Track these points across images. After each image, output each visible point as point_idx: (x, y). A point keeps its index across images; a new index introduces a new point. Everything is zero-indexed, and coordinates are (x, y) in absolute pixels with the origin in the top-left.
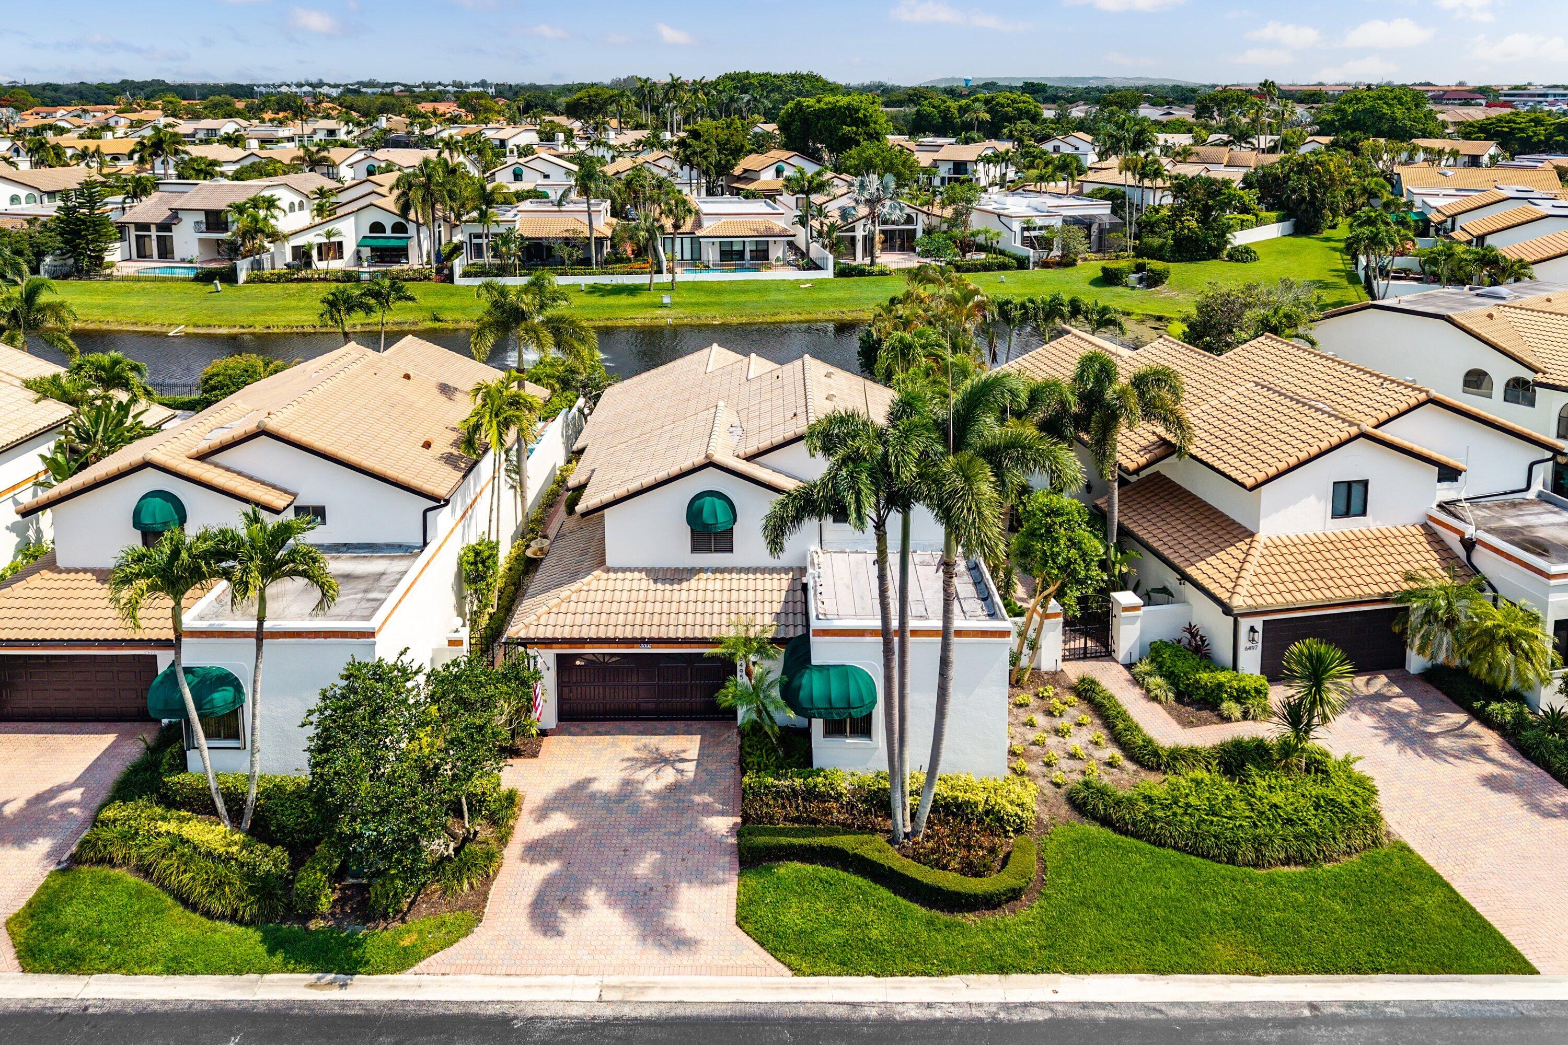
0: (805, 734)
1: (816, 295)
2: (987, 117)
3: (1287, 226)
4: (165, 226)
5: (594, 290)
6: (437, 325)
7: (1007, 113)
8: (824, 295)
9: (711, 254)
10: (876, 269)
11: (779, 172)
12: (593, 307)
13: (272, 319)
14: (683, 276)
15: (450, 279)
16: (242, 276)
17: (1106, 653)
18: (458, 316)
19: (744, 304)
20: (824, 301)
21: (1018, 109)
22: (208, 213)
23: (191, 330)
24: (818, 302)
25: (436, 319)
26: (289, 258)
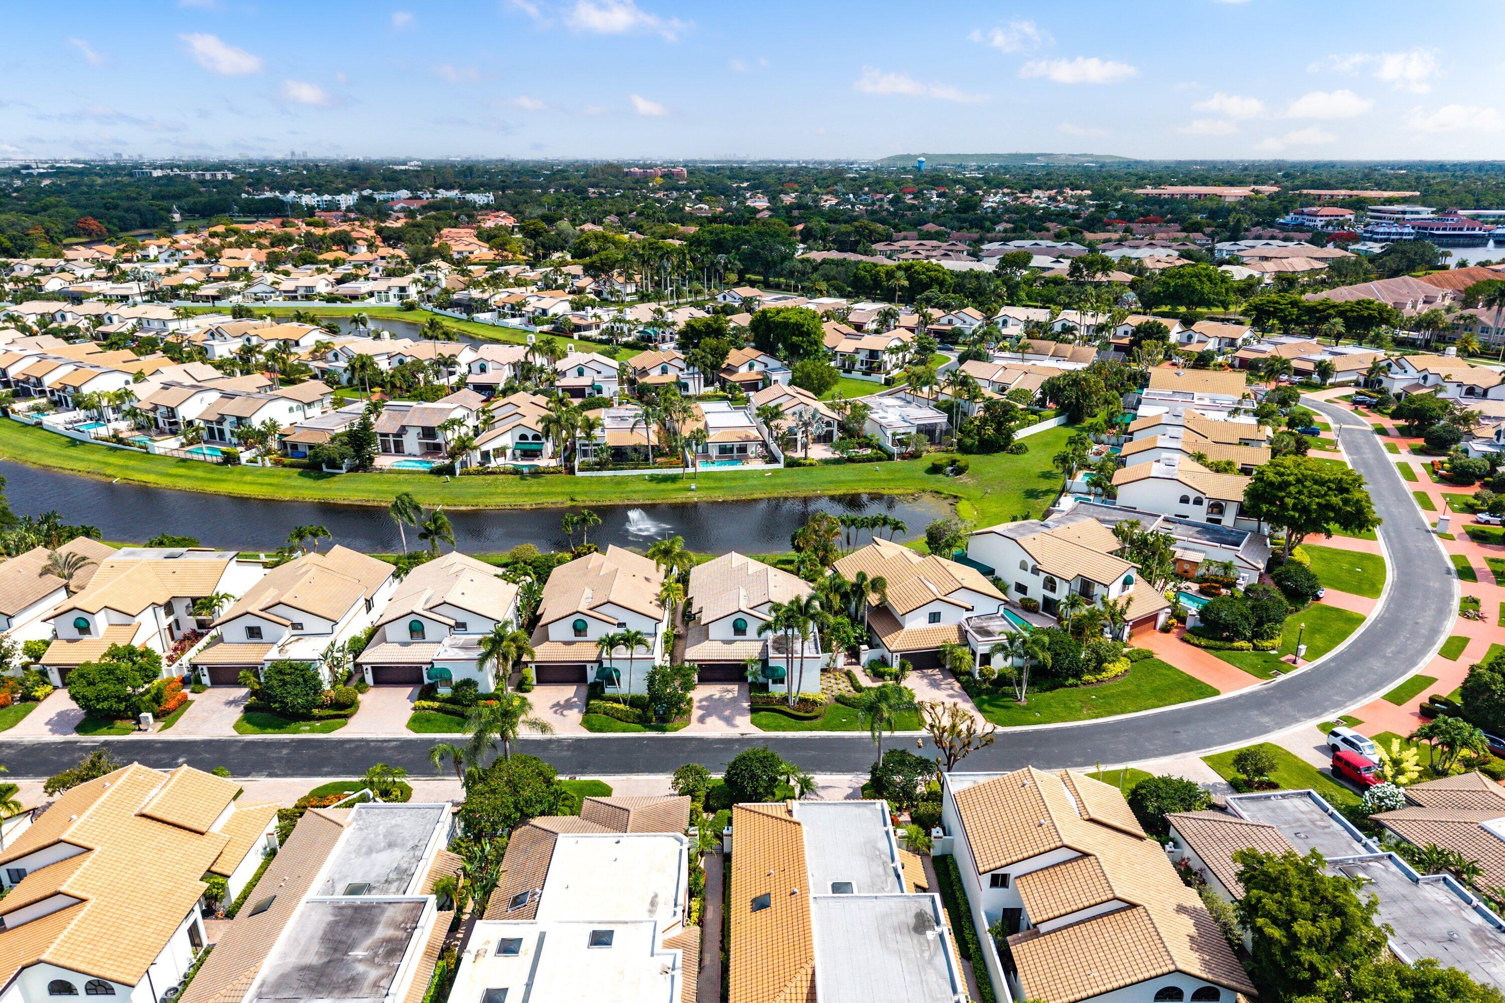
0: (767, 684)
1: (774, 481)
2: (906, 283)
3: (1062, 419)
4: (399, 435)
5: (653, 479)
6: (574, 503)
7: (921, 280)
8: (778, 481)
9: (714, 452)
10: (808, 462)
11: (751, 367)
12: (655, 491)
13: (487, 501)
14: (702, 468)
15: (571, 471)
16: (458, 472)
17: (858, 663)
18: (585, 498)
19: (735, 487)
20: (778, 485)
21: (930, 277)
22: (423, 428)
23: (446, 508)
24: (774, 486)
25: (572, 500)
26: (479, 459)
